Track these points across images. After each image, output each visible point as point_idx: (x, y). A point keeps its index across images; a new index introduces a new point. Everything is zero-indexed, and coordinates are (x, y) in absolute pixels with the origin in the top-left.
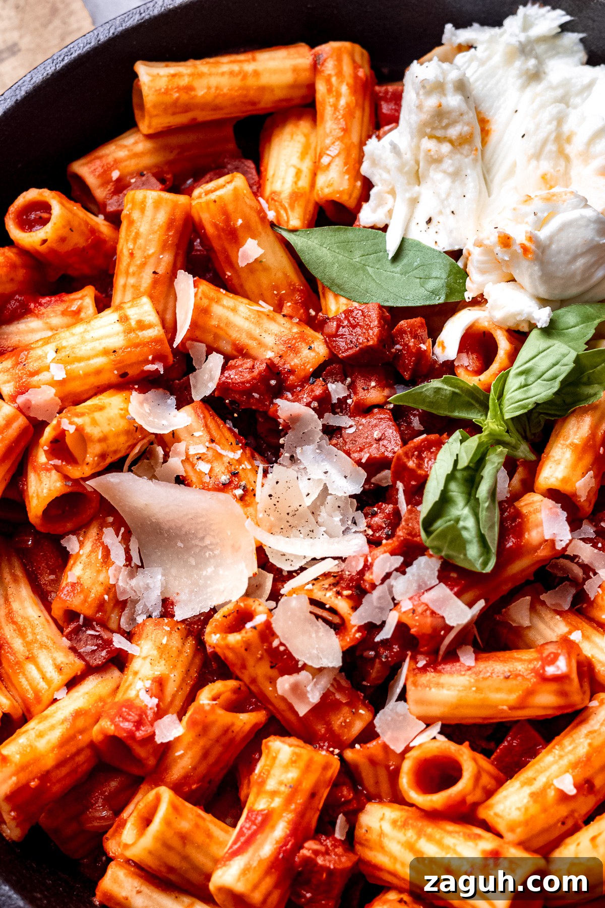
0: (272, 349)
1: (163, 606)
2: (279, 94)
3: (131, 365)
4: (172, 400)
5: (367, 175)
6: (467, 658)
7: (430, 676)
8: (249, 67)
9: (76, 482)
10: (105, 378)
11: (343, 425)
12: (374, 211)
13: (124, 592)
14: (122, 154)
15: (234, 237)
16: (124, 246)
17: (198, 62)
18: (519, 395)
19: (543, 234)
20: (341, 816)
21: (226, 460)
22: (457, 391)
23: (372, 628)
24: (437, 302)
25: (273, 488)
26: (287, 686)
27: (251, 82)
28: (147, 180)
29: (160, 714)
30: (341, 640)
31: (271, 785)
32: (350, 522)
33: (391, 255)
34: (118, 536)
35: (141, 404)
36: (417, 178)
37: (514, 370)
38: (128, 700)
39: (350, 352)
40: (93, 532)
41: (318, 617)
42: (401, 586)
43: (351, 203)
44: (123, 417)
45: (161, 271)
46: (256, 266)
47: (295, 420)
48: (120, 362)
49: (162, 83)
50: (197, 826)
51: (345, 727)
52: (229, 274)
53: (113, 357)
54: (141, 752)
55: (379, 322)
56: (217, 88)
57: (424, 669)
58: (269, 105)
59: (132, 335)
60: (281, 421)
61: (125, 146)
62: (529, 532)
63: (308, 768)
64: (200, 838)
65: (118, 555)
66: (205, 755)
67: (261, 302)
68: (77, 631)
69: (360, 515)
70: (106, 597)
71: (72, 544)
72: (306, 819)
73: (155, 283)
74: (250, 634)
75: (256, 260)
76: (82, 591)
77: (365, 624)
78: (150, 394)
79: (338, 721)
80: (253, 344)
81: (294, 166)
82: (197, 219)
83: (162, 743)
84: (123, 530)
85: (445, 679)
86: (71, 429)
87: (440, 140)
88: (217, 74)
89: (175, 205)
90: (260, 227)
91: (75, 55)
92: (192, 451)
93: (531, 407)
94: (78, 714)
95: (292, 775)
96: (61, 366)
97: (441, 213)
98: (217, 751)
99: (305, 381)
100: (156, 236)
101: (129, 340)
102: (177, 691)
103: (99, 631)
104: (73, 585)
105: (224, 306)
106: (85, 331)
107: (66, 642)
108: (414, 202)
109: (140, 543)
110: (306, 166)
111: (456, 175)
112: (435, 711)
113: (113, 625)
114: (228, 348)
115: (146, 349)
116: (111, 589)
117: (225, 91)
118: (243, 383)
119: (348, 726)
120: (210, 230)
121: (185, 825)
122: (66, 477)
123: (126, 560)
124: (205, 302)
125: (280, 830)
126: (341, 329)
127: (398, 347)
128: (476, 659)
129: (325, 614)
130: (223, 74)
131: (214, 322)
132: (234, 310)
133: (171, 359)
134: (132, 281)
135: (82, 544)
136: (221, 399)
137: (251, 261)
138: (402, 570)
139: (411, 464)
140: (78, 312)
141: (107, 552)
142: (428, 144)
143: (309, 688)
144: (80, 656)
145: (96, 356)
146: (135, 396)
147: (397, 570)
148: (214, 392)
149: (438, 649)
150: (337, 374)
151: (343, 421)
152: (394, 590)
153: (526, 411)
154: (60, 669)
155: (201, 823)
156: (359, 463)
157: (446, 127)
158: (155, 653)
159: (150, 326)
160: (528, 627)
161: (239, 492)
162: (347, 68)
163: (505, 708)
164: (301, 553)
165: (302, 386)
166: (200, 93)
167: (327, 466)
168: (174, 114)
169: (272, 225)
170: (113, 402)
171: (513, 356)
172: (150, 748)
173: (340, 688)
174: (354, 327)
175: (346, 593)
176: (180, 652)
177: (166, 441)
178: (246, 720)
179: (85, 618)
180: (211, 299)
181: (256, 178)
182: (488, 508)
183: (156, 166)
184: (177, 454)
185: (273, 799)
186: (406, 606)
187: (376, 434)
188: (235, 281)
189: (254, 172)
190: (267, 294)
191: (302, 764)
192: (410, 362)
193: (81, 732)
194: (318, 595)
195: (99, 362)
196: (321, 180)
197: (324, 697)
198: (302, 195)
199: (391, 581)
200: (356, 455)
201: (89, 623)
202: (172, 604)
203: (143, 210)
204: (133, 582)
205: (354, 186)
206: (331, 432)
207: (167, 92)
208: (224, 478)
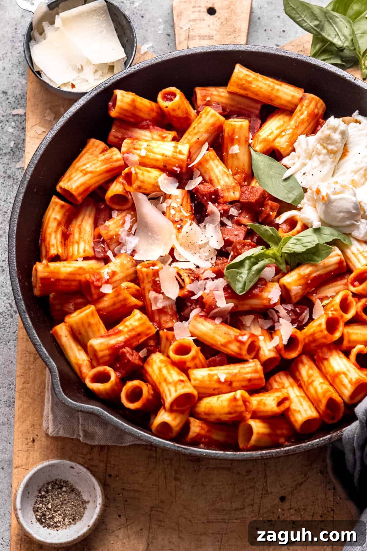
0: (221, 186)
1: (132, 252)
2: (283, 102)
3: (169, 164)
4: (177, 185)
5: (295, 147)
6: (218, 321)
7: (202, 319)
8: (277, 87)
9: (127, 192)
10: (158, 164)
11: (228, 224)
12: (289, 160)
13: (122, 239)
14: (215, 93)
15: (232, 141)
16: (194, 124)
17: (260, 75)
18: (291, 246)
19: (333, 197)
20: (145, 349)
21: (182, 214)
22: (274, 235)
23: (192, 293)
24: (288, 202)
25: (190, 231)
26: (153, 296)
27: (274, 92)
28: (219, 107)
29: (107, 282)
30: (180, 292)
31: (128, 323)
32: (210, 258)
33: (284, 178)
34: (131, 219)
35: (165, 179)
36: (310, 157)
37: (294, 237)
38: (100, 272)
39: (244, 201)
40: (124, 214)
41: (177, 279)
42: (210, 284)
43: (284, 153)
44: (155, 179)
45: (201, 139)
46: (235, 156)
47: (213, 213)
48: (166, 161)
49: (241, 75)
50: (96, 324)
51: (165, 322)
52: (225, 154)
53: (164, 158)
54: (93, 290)
55: (260, 195)
56: (260, 88)
57: (202, 316)
58: (277, 104)
59: (175, 154)
60: (208, 211)
61: (218, 91)
62: (265, 292)
63: (142, 325)
64: (95, 328)
65: (127, 226)
66: (114, 304)
67: (230, 170)
68: (99, 242)
69: (215, 257)
70: (115, 237)
71: (115, 214)
72: (132, 341)
73: (196, 142)
74: (149, 271)
75: (236, 154)
76: (107, 230)
77: (191, 291)
78: (171, 178)
79: (164, 318)
80: (216, 181)
81: (272, 130)
82: (224, 128)
83: (102, 292)
84: (134, 218)
85: (206, 323)
86: (134, 172)
87: (324, 148)
88: (263, 83)
89: (218, 119)
90: (243, 143)
91: (216, 49)
92: (172, 205)
93: (292, 252)
94: (81, 268)
95: (136, 324)
96: (146, 151)
97: (309, 173)
98: (118, 305)
99: (225, 203)
100: (206, 126)
101: (173, 155)
102: (119, 280)
103: (105, 246)
104: (106, 226)
105: (214, 163)
106: (161, 144)
107: (92, 244)
108: (304, 165)
109: (138, 227)
110: (277, 132)
111: (323, 162)
112: (196, 332)
113: (112, 247)
114: (207, 178)
115: (177, 161)
116: (118, 235)
117: (263, 90)
118: (203, 191)
119: (167, 322)
120: (226, 135)
121: (92, 321)
122: (125, 189)
123: (129, 229)
124: (208, 158)
125: (121, 339)
126: (247, 191)
127: (263, 209)
128: (220, 323)
129: (180, 281)
130: (266, 84)
131: (207, 166)
132: (217, 166)
133: (184, 170)
134: (189, 137)
135: (118, 215)
136: (194, 194)
137: (234, 153)
138: (213, 279)
139: (238, 247)
140: (165, 137)
141: (124, 223)
142: (319, 147)
143: (159, 301)
144: (94, 251)
145: (159, 154)
146: (164, 175)
147: (212, 278)
148: (193, 189)
149: (210, 313)
150: (238, 207)
151: (229, 223)
152: (207, 284)
153: (289, 252)
154: (85, 251)
155: (98, 324)
156: (224, 239)
157: (329, 144)
158: (119, 264)
159: (183, 154)
160: (248, 327)
161: (178, 226)
162: (312, 106)
163: (219, 344)
164: (186, 257)
165: (223, 204)
166: (253, 86)
167: (214, 235)
168: (240, 88)
169: (250, 145)
170: (155, 173)
171: (298, 232)
172: (97, 291)
173: (172, 309)
174: (251, 193)
175: (191, 277)
176: (128, 269)
177: (167, 197)
178: (134, 301)
179: (103, 239)
180: (211, 158)
181: (259, 128)
182: (253, 274)
183: (225, 104)
184: (167, 203)
185: (125, 328)
186: (207, 291)
187: (236, 233)
188: (225, 158)
189: (259, 125)
190: (234, 168)
191: (141, 322)
192: (264, 216)
193: (79, 274)
194: (182, 273)
195: (159, 157)
196: (278, 140)
197: (164, 308)
198: (267, 141)
199: (208, 281)
200: (224, 236)
201: (103, 242)
202: (136, 253)
203: (207, 115)
204: (127, 238)
205: (288, 148)
206: (223, 224)
207: (241, 79)
208: (176, 219)
